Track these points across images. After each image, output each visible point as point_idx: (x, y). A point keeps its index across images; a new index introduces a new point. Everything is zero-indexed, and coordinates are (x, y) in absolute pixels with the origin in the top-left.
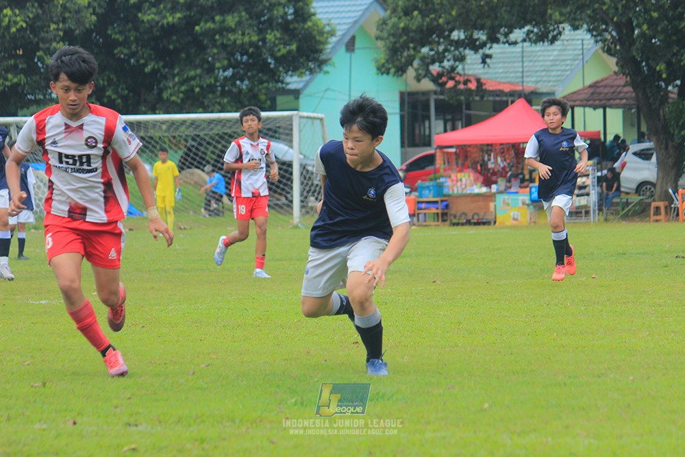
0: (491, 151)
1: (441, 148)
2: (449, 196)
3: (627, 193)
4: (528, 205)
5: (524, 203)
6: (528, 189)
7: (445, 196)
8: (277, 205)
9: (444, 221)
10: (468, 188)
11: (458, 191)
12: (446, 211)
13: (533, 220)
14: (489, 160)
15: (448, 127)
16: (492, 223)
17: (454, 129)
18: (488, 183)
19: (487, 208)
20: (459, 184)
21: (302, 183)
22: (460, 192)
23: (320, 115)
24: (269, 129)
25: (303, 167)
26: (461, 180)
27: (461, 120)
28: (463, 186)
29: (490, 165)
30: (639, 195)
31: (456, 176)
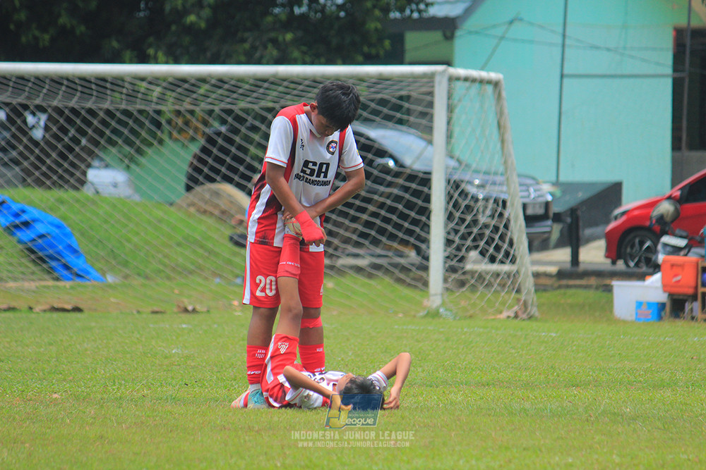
8: (396, 266)
21: (450, 217)
23: (493, 76)
24: (383, 102)
25: (455, 187)
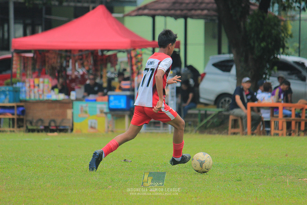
0: (70, 57)
1: (19, 52)
2: (25, 101)
3: (206, 105)
4: (106, 113)
5: (102, 112)
6: (106, 97)
7: (21, 101)
9: (19, 127)
10: (45, 94)
11: (35, 97)
12: (22, 117)
13: (110, 129)
14: (68, 66)
15: (28, 32)
16: (69, 131)
17: (34, 32)
18: (66, 90)
19: (64, 115)
20: (36, 89)
22: (37, 98)
26: (38, 85)
27: (40, 24)
28: (41, 92)
29: (69, 72)
30: (218, 107)
31: (34, 82)
